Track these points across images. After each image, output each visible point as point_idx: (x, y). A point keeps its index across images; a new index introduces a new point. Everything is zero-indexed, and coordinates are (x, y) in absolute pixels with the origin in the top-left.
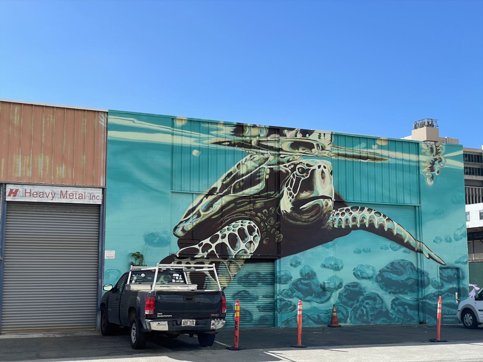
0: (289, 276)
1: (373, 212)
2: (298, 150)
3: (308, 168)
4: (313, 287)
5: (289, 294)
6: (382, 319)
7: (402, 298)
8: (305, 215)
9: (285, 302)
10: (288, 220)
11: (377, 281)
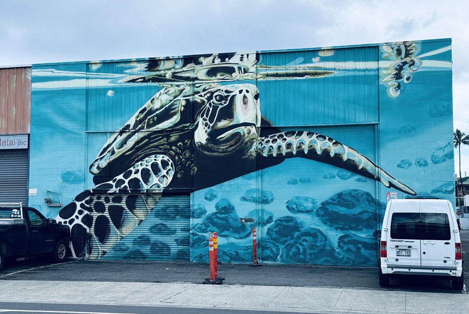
0: (203, 210)
1: (315, 136)
2: (216, 76)
3: (226, 94)
4: (231, 221)
5: (202, 228)
6: (325, 258)
7: (355, 235)
8: (222, 145)
9: (198, 237)
10: (203, 152)
11: (318, 215)
